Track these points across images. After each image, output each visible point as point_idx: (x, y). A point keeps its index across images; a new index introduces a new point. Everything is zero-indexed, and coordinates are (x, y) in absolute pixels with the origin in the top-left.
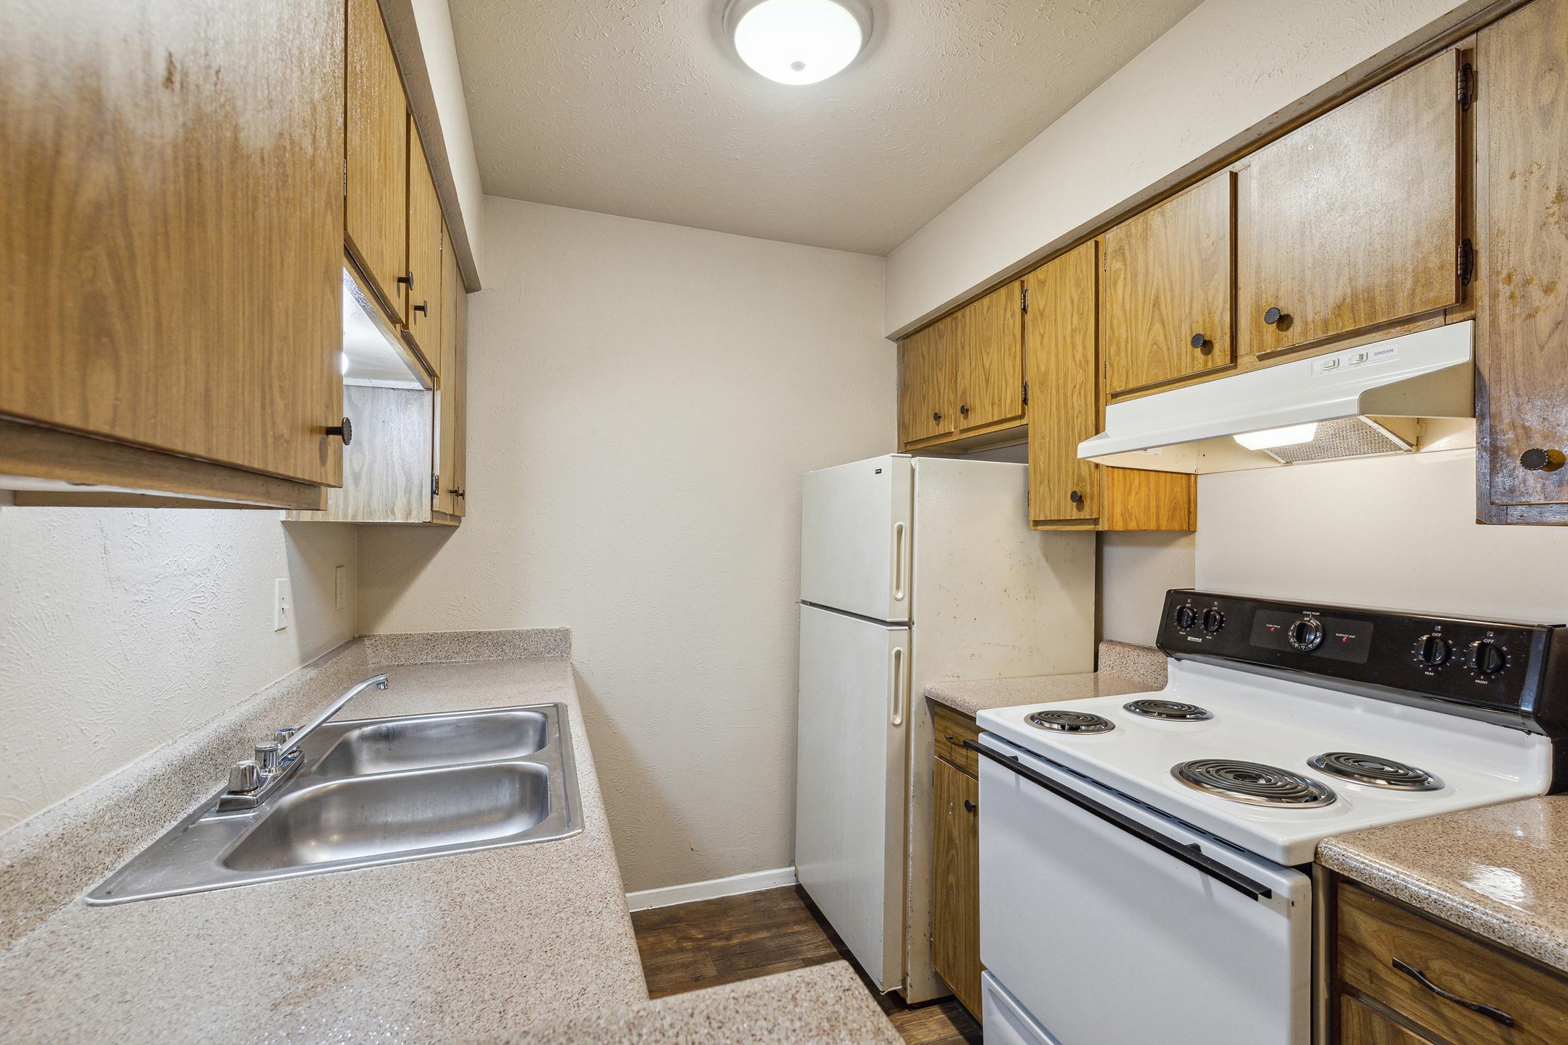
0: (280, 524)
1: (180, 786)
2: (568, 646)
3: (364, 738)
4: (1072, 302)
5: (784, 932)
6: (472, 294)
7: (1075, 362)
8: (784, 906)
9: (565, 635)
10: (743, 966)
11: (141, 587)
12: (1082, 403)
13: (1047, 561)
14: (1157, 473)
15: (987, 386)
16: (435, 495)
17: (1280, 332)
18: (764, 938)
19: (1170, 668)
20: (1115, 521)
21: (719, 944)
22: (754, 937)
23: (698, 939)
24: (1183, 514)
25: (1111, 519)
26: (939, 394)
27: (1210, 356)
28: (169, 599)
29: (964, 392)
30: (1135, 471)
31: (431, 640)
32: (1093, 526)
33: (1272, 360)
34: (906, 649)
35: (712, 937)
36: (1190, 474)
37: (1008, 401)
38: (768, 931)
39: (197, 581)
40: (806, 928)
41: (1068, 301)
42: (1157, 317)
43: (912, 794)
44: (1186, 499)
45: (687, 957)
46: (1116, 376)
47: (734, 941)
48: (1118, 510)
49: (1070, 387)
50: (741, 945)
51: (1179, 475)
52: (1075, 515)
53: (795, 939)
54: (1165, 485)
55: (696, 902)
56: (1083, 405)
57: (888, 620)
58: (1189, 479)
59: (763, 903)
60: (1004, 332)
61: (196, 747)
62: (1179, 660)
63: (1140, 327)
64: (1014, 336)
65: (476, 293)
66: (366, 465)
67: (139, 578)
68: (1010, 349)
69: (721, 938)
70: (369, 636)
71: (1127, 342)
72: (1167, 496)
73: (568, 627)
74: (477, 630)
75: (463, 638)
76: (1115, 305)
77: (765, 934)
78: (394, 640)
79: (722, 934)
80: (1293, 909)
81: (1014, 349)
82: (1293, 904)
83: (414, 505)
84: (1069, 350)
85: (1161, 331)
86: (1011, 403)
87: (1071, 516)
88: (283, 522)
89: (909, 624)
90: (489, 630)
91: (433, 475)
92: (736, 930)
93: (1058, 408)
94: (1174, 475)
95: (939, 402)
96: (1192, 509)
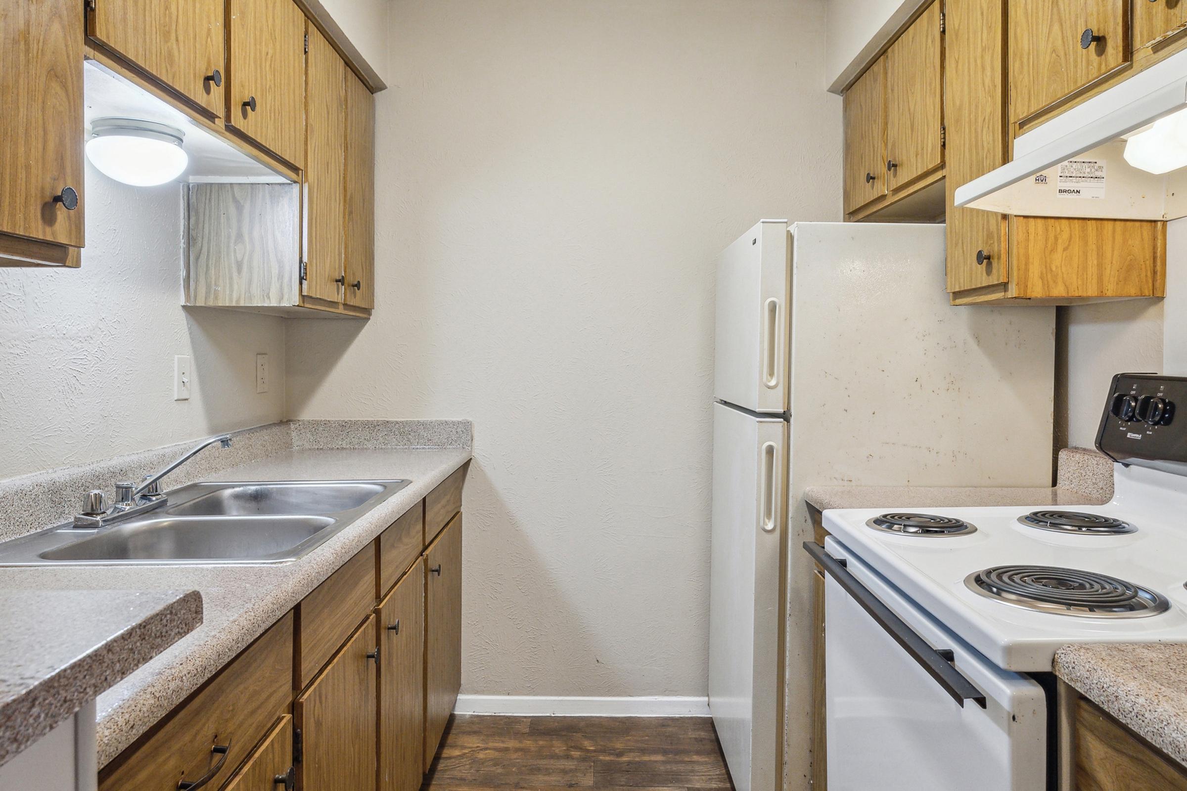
0: (181, 308)
1: (49, 504)
2: (469, 438)
3: (237, 497)
4: (982, 14)
5: (681, 759)
6: (379, 93)
7: (985, 89)
8: (692, 734)
9: (467, 426)
10: (623, 783)
11: (17, 343)
12: (992, 138)
13: (978, 345)
14: (1099, 222)
15: (912, 134)
16: (304, 281)
17: (1169, 11)
18: (656, 762)
19: (1116, 475)
20: (1030, 285)
21: (607, 758)
22: (646, 758)
23: (588, 751)
24: (1143, 275)
25: (1024, 283)
26: (874, 150)
27: (1103, 57)
28: (47, 356)
29: (894, 145)
30: (1063, 221)
31: (345, 427)
32: (1003, 293)
33: (1166, 49)
34: (780, 442)
35: (604, 751)
36: (1155, 221)
37: (930, 149)
38: (663, 755)
39: (78, 345)
40: (707, 759)
41: (979, 13)
42: (1055, 17)
43: (788, 612)
44: (1148, 254)
45: (570, 765)
46: (1019, 98)
47: (625, 759)
48: (1035, 270)
49: (980, 120)
50: (629, 763)
51: (1138, 224)
52: (985, 281)
53: (689, 768)
54: (1114, 238)
55: (601, 717)
56: (991, 142)
57: (757, 410)
58: (1155, 227)
59: (671, 729)
60: (926, 65)
61: (68, 478)
62: (1127, 465)
63: (1040, 30)
64: (934, 67)
65: (383, 92)
66: (247, 254)
67: (14, 335)
68: (930, 84)
69: (612, 754)
70: (295, 421)
71: (1029, 53)
72: (1116, 252)
73: (470, 419)
74: (386, 419)
75: (372, 426)
76: (1018, 9)
77: (659, 758)
78: (315, 425)
79: (615, 751)
80: (1014, 724)
81: (934, 85)
82: (1014, 718)
83: (286, 290)
84: (980, 73)
85: (1060, 34)
86: (932, 150)
87: (981, 283)
88: (184, 307)
89: (785, 416)
90: (397, 420)
91: (301, 261)
92: (630, 749)
93: (970, 150)
94: (1128, 223)
95: (873, 161)
96: (1159, 268)
